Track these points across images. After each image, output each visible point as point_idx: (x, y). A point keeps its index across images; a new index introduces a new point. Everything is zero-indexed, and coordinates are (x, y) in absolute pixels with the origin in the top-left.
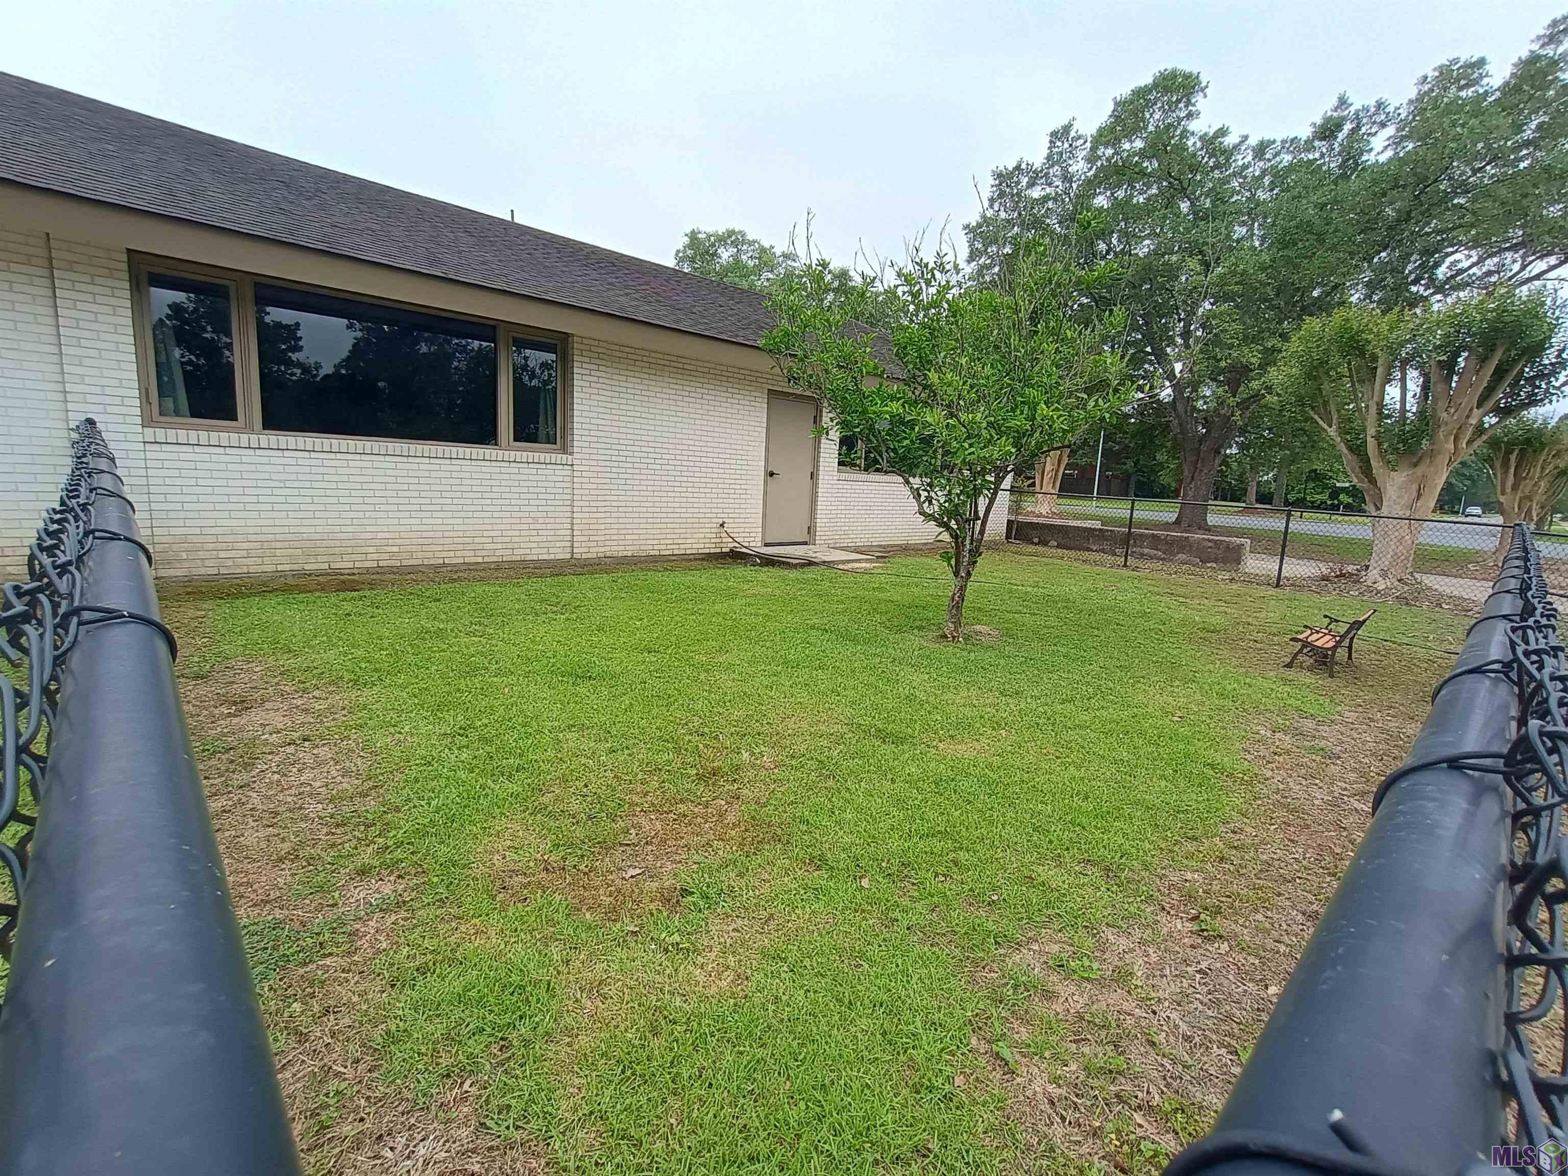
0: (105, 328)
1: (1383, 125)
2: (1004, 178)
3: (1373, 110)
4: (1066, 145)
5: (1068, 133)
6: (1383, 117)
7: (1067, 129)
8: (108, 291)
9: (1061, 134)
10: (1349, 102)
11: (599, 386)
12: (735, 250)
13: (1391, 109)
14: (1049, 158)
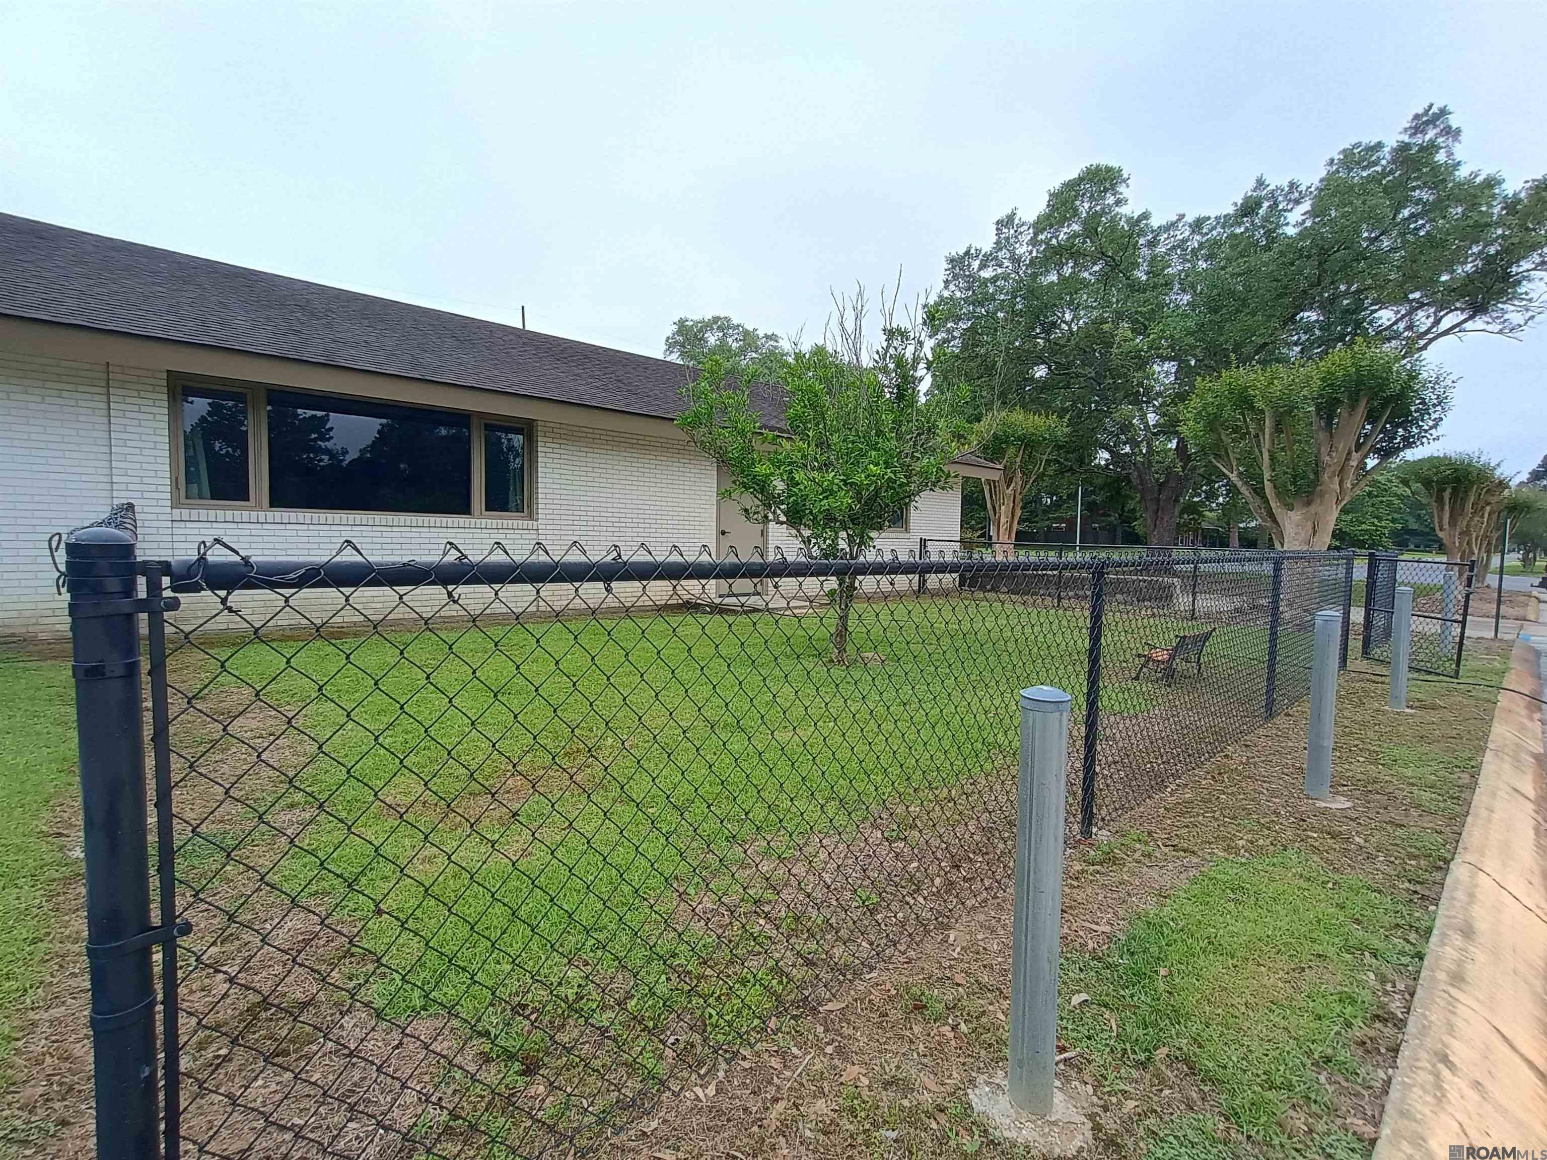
0: (147, 431)
1: (1297, 202)
2: (958, 263)
3: (1287, 189)
4: (1012, 232)
5: (1013, 220)
6: (1297, 195)
7: (1011, 218)
8: (151, 402)
9: (1007, 222)
10: (1267, 183)
11: (561, 461)
12: (721, 334)
13: (1303, 188)
14: (998, 243)
